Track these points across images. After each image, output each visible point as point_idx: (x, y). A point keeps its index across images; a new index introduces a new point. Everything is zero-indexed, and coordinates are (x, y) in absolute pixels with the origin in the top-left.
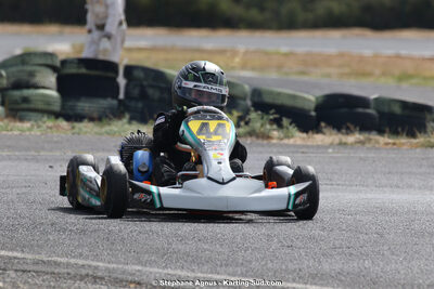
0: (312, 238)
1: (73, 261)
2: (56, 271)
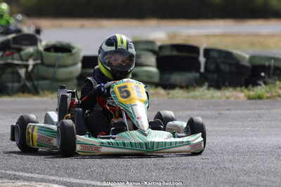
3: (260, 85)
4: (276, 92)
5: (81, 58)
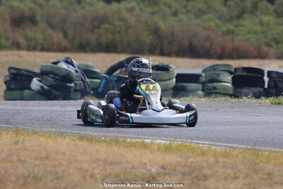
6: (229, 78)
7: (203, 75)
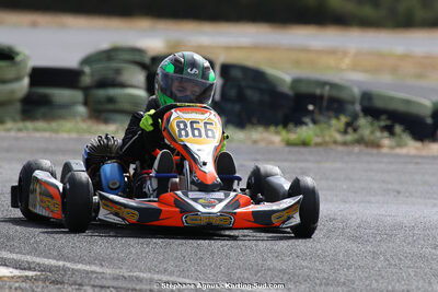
0: (422, 257)
1: (156, 277)
2: (138, 287)
3: (306, 124)
4: (331, 136)
5: (28, 70)
6: (140, 77)
7: (87, 69)
